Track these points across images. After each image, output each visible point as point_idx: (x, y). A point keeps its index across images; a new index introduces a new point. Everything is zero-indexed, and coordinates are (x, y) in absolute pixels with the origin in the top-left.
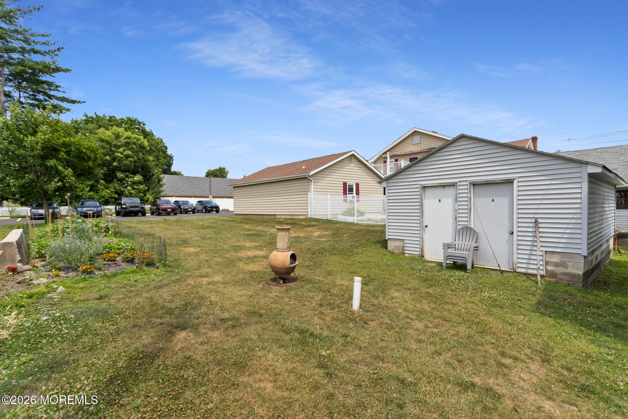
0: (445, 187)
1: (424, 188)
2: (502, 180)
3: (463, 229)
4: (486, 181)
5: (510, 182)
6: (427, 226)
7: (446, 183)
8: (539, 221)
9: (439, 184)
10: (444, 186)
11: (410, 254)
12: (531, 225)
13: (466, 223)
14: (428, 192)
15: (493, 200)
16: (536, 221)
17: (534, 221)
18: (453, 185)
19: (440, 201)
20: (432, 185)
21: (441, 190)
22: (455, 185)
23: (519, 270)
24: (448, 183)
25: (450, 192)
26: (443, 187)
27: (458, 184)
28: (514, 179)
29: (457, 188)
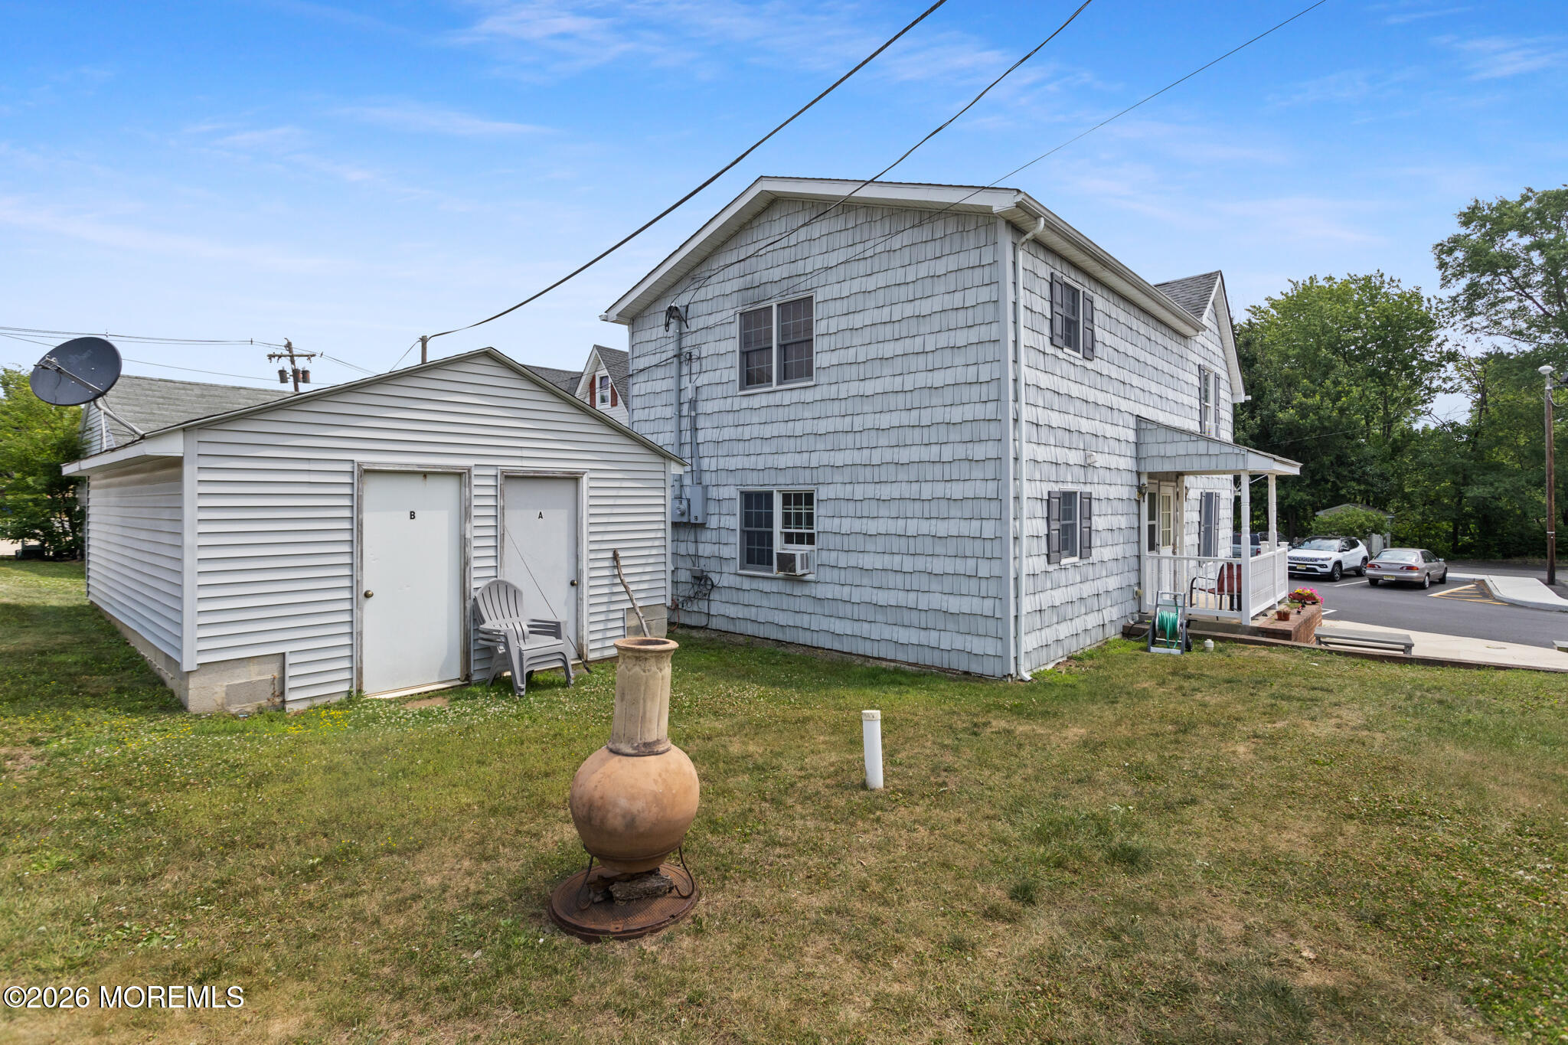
0: (428, 477)
1: (368, 473)
2: (564, 472)
3: (489, 588)
4: (535, 472)
5: (574, 478)
6: (367, 595)
7: (435, 466)
8: (621, 554)
9: (419, 466)
10: (425, 475)
11: (311, 698)
12: (607, 564)
13: (492, 573)
14: (380, 488)
15: (541, 516)
16: (615, 557)
17: (610, 555)
18: (460, 476)
19: (412, 515)
20: (397, 468)
21: (415, 485)
22: (460, 474)
23: (592, 656)
24: (440, 466)
25: (447, 490)
26: (421, 477)
27: (475, 472)
28: (584, 473)
29: (470, 482)
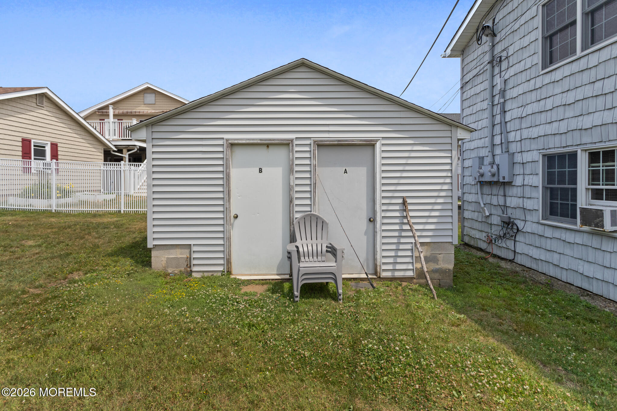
0: (270, 147)
1: (233, 145)
2: (361, 140)
3: (304, 218)
4: (339, 141)
5: (370, 145)
6: (236, 217)
7: (274, 140)
8: (409, 201)
9: (261, 140)
10: (268, 145)
11: (203, 272)
12: (397, 208)
13: (308, 209)
14: (239, 154)
15: (346, 172)
16: (404, 203)
17: (400, 201)
18: (287, 144)
19: (261, 171)
20: (248, 142)
21: (262, 152)
22: (288, 144)
23: (384, 274)
24: (278, 140)
25: (281, 153)
26: (265, 147)
27: (296, 142)
28: (377, 141)
29: (292, 149)
